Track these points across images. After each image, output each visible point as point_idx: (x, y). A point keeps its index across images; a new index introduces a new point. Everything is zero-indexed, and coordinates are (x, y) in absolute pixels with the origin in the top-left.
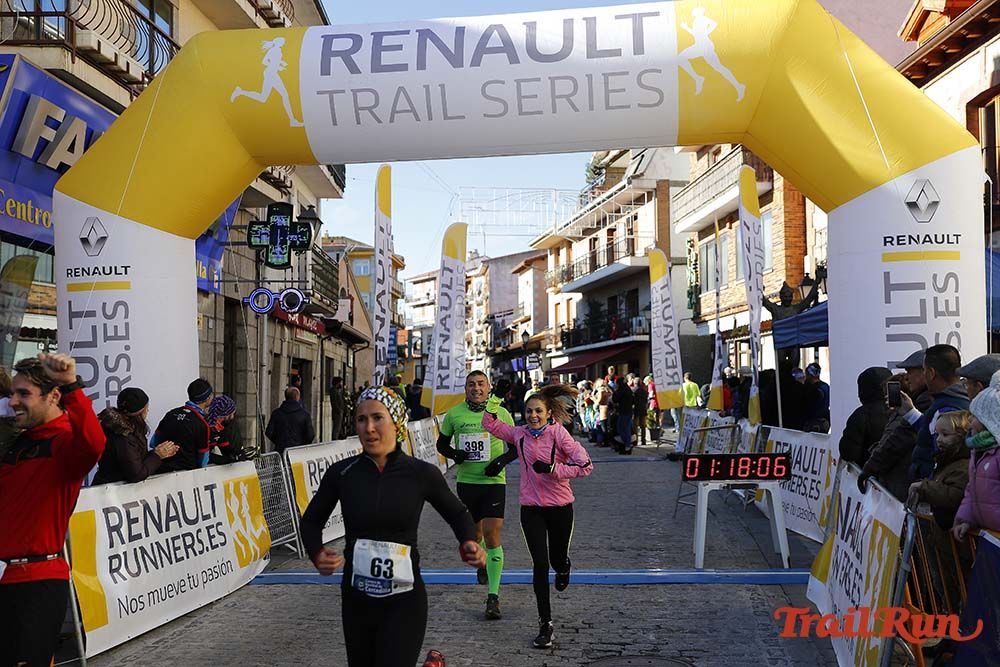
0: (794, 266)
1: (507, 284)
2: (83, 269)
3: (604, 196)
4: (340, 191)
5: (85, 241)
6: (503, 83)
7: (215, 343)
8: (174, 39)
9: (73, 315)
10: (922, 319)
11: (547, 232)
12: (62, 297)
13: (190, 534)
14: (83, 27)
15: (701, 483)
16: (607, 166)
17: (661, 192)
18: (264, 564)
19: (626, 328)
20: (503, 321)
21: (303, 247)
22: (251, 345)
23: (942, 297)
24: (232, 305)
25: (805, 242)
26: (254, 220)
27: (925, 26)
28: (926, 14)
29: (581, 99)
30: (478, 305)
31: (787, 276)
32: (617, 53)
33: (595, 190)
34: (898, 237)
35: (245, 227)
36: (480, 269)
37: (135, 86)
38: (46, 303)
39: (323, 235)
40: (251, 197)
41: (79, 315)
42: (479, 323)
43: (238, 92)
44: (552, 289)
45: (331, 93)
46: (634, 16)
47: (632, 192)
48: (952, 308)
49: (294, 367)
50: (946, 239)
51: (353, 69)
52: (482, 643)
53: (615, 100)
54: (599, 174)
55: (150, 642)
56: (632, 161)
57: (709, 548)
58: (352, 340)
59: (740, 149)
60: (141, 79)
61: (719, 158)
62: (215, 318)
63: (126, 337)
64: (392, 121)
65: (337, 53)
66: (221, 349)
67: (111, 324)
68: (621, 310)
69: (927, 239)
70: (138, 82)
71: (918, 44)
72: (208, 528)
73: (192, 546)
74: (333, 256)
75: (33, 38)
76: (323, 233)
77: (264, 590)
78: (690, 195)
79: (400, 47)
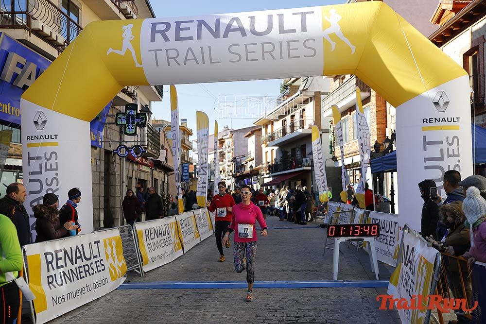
0: (381, 133)
1: (242, 142)
2: (35, 136)
3: (289, 99)
4: (161, 98)
5: (36, 123)
6: (239, 45)
7: (100, 172)
8: (80, 25)
9: (30, 159)
10: (441, 159)
11: (262, 117)
12: (25, 150)
13: (87, 265)
14: (35, 19)
15: (336, 238)
16: (290, 85)
17: (317, 98)
18: (124, 279)
19: (300, 164)
20: (241, 160)
21: (143, 125)
22: (117, 173)
23: (451, 148)
24: (108, 153)
25: (386, 121)
26: (119, 112)
27: (443, 17)
28: (444, 11)
29: (276, 53)
30: (228, 153)
31: (378, 138)
32: (294, 31)
33: (285, 97)
34: (430, 119)
35: (114, 116)
36: (229, 135)
37: (60, 47)
38: (17, 153)
39: (152, 119)
40: (117, 101)
41: (33, 158)
42: (229, 161)
43: (110, 50)
44: (264, 144)
45: (156, 51)
46: (301, 13)
47: (302, 98)
48: (456, 153)
49: (139, 183)
50: (452, 120)
51: (166, 39)
52: (230, 317)
53: (293, 53)
54: (287, 89)
55: (68, 318)
56: (302, 83)
57: (340, 270)
58: (167, 170)
59: (354, 77)
60: (63, 44)
61: (345, 81)
62: (100, 160)
63: (56, 169)
64: (185, 64)
65: (159, 32)
66: (103, 175)
67: (49, 163)
68: (297, 155)
69: (444, 120)
70: (61, 46)
71: (439, 26)
72: (96, 262)
73: (88, 271)
74: (157, 129)
75: (10, 24)
76: (152, 118)
77: (124, 292)
78: (330, 99)
79: (188, 29)
